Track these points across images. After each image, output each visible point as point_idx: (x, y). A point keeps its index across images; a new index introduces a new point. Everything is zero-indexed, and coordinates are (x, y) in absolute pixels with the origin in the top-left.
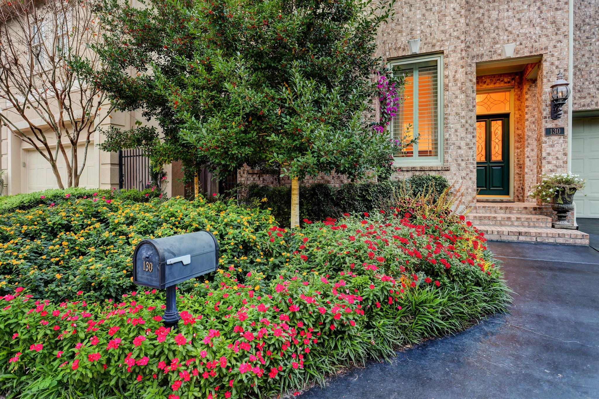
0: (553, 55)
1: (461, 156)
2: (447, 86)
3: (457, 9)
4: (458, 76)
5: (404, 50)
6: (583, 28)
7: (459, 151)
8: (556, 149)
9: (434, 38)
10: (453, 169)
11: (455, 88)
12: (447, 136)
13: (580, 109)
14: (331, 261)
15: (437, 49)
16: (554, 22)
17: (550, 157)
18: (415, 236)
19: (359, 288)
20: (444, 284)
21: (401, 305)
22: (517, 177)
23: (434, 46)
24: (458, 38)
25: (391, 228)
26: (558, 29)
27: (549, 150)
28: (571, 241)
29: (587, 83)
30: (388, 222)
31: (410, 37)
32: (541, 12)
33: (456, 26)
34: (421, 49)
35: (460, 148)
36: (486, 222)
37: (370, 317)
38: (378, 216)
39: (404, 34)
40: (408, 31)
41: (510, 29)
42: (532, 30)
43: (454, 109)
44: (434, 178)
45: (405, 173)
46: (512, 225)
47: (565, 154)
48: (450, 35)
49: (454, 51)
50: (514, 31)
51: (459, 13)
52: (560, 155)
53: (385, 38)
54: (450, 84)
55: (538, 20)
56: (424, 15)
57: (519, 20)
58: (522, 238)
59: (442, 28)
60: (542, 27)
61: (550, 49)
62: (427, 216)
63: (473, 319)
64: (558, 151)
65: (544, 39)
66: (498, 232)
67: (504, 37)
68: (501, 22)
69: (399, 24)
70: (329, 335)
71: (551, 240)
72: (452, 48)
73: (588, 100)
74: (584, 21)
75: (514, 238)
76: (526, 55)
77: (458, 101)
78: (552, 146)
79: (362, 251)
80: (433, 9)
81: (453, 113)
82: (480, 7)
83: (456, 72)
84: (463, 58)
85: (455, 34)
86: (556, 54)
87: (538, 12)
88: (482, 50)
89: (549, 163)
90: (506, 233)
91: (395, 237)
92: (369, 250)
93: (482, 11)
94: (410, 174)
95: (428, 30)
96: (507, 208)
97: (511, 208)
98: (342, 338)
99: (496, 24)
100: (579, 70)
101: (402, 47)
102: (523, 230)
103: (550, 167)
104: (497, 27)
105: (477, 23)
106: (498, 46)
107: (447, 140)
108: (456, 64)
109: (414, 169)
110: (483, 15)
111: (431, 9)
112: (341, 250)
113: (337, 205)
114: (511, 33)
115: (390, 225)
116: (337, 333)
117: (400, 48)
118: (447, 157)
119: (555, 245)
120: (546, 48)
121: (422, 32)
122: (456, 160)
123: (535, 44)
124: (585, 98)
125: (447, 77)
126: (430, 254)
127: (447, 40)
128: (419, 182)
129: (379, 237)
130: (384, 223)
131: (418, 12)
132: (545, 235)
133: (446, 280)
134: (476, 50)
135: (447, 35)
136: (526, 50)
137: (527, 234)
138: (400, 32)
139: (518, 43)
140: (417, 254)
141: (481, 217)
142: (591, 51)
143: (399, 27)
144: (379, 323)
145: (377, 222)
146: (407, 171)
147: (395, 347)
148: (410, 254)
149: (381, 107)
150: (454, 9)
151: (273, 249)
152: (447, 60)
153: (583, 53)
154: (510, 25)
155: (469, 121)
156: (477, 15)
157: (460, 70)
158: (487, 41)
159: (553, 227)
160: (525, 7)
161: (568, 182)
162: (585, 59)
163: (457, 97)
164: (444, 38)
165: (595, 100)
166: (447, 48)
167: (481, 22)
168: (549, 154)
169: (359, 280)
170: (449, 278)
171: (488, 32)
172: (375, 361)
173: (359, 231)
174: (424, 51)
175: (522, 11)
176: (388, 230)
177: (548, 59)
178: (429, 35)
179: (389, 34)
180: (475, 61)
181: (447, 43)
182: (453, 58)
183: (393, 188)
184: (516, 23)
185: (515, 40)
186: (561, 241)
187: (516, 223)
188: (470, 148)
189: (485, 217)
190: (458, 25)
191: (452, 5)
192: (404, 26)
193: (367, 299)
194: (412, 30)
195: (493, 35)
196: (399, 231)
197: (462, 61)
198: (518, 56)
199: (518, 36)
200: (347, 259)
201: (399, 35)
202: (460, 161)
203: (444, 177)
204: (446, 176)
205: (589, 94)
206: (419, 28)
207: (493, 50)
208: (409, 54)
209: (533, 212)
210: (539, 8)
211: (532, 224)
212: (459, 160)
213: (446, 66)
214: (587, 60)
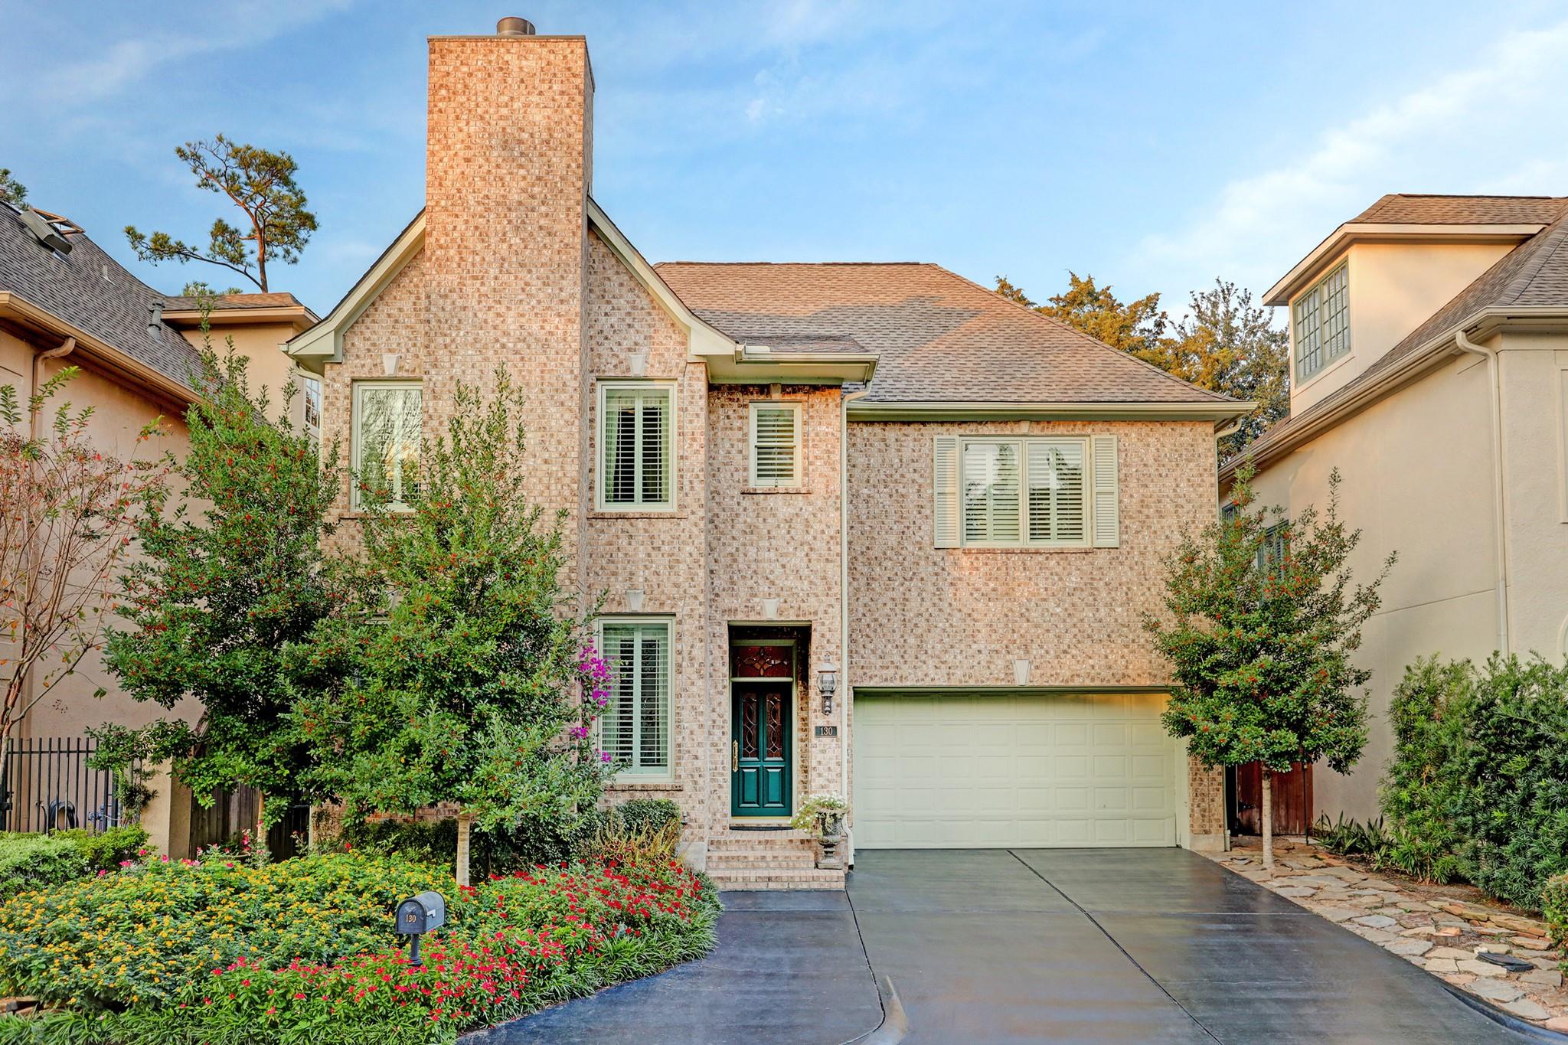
0: (823, 624)
1: (698, 769)
2: (680, 666)
3: (695, 555)
4: (695, 652)
5: (620, 604)
6: (884, 564)
7: (695, 762)
8: (827, 755)
9: (663, 592)
10: (688, 788)
11: (690, 670)
12: (680, 740)
13: (882, 685)
14: (531, 917)
15: (667, 609)
16: (824, 578)
17: (821, 767)
18: (619, 887)
19: (563, 937)
20: (644, 934)
21: (601, 953)
22: (801, 786)
23: (662, 604)
24: (696, 598)
25: (593, 880)
26: (829, 589)
27: (820, 757)
28: (826, 886)
29: (889, 646)
30: (589, 874)
31: (628, 584)
32: (810, 561)
33: (692, 579)
34: (644, 606)
35: (696, 758)
36: (735, 864)
37: (572, 964)
38: (580, 867)
39: (620, 579)
40: (626, 575)
41: (771, 577)
42: (798, 584)
43: (689, 700)
44: (659, 804)
45: (620, 794)
46: (768, 867)
47: (839, 764)
48: (685, 592)
49: (690, 616)
50: (777, 582)
51: (696, 561)
52: (833, 766)
53: (591, 581)
54: (684, 664)
55: (807, 572)
56: (649, 555)
57: (784, 566)
58: (772, 886)
59: (673, 578)
60: (811, 582)
61: (820, 614)
62: (637, 864)
63: (669, 964)
64: (831, 759)
65: (812, 599)
66: (744, 878)
67: (764, 588)
68: (761, 565)
69: (613, 562)
70: (538, 977)
71: (805, 886)
72: (686, 611)
73: (891, 672)
74: (885, 554)
75: (762, 886)
76: (791, 618)
77: (695, 689)
78: (823, 752)
79: (563, 905)
80: (662, 548)
81: (688, 706)
82: (733, 538)
83: (692, 647)
84: (702, 628)
85: (692, 591)
86: (827, 623)
87: (806, 559)
88: (735, 603)
89: (820, 775)
90: (753, 879)
91: (596, 889)
92: (570, 904)
93: (736, 544)
94: (627, 796)
95: (654, 580)
96: (767, 842)
97: (773, 842)
98: (549, 978)
99: (753, 566)
100: (880, 625)
101: (617, 598)
102: (773, 874)
103: (821, 781)
104: (755, 572)
105: (729, 560)
106: (756, 600)
107: (679, 745)
108: (692, 634)
109: (632, 788)
110: (737, 549)
111: (659, 548)
112: (542, 905)
113: (519, 849)
114: (773, 583)
115: (592, 877)
116: (544, 974)
117: (613, 599)
118: (681, 771)
119: (809, 891)
120: (815, 613)
121: (646, 580)
122: (692, 776)
123: (803, 605)
124: (887, 668)
125: (680, 653)
126: (630, 905)
127: (681, 599)
128: (637, 810)
129: (579, 890)
130: (585, 874)
131: (641, 548)
132: (797, 879)
133: (646, 930)
134: (726, 602)
135: (681, 592)
136: (791, 611)
137: (778, 879)
138: (614, 574)
139: (782, 600)
140: (618, 905)
141: (727, 857)
142: (893, 599)
143: (612, 567)
144: (580, 967)
145: (578, 874)
146: (623, 791)
147: (596, 988)
148: (611, 905)
149: (583, 694)
150: (691, 554)
151: (465, 910)
152: (680, 628)
153: (884, 600)
154: (772, 572)
155: (717, 710)
156: (729, 549)
157: (698, 645)
158: (743, 591)
159: (817, 866)
160: (791, 550)
161: (831, 806)
162: (887, 610)
163: (693, 683)
164: (677, 596)
165: (900, 672)
166: (681, 610)
167: (735, 561)
168: (820, 763)
169: (561, 930)
170: (648, 926)
171: (744, 577)
172: (576, 997)
173: (558, 886)
174: (648, 610)
175: (786, 555)
176: (590, 883)
177: (818, 629)
178: (656, 587)
179: (597, 574)
180: (726, 618)
181: (681, 604)
182: (689, 626)
183: (599, 824)
184: (779, 571)
185: (778, 595)
186: (815, 885)
187: (772, 865)
188: (719, 751)
189: (733, 858)
190: (696, 578)
191: (688, 548)
192: (619, 566)
193: (569, 947)
194: (632, 574)
195: (750, 583)
196: (601, 883)
197: (700, 632)
198: (782, 619)
199: (782, 589)
200: (549, 914)
201: (613, 579)
202: (697, 778)
203: (674, 800)
204: (678, 800)
205: (892, 662)
206: (641, 573)
207: (750, 605)
208: (628, 611)
209: (801, 846)
210: (807, 555)
211: (791, 864)
212: (696, 774)
213: (680, 636)
214: (889, 612)
